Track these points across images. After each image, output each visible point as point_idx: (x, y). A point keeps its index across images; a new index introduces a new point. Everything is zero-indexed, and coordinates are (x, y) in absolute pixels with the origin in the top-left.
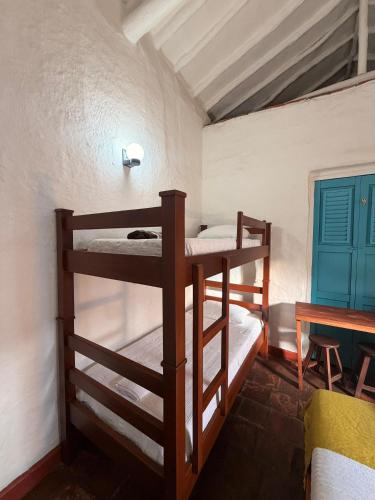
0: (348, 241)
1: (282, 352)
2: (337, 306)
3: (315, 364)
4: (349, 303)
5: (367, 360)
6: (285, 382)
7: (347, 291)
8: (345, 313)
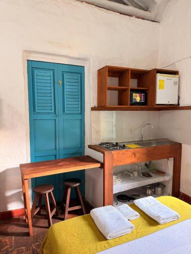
0: (53, 111)
1: (10, 213)
2: (49, 160)
3: (38, 210)
4: (56, 155)
5: (69, 190)
6: (18, 237)
7: (54, 148)
8: (55, 163)
